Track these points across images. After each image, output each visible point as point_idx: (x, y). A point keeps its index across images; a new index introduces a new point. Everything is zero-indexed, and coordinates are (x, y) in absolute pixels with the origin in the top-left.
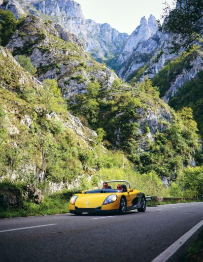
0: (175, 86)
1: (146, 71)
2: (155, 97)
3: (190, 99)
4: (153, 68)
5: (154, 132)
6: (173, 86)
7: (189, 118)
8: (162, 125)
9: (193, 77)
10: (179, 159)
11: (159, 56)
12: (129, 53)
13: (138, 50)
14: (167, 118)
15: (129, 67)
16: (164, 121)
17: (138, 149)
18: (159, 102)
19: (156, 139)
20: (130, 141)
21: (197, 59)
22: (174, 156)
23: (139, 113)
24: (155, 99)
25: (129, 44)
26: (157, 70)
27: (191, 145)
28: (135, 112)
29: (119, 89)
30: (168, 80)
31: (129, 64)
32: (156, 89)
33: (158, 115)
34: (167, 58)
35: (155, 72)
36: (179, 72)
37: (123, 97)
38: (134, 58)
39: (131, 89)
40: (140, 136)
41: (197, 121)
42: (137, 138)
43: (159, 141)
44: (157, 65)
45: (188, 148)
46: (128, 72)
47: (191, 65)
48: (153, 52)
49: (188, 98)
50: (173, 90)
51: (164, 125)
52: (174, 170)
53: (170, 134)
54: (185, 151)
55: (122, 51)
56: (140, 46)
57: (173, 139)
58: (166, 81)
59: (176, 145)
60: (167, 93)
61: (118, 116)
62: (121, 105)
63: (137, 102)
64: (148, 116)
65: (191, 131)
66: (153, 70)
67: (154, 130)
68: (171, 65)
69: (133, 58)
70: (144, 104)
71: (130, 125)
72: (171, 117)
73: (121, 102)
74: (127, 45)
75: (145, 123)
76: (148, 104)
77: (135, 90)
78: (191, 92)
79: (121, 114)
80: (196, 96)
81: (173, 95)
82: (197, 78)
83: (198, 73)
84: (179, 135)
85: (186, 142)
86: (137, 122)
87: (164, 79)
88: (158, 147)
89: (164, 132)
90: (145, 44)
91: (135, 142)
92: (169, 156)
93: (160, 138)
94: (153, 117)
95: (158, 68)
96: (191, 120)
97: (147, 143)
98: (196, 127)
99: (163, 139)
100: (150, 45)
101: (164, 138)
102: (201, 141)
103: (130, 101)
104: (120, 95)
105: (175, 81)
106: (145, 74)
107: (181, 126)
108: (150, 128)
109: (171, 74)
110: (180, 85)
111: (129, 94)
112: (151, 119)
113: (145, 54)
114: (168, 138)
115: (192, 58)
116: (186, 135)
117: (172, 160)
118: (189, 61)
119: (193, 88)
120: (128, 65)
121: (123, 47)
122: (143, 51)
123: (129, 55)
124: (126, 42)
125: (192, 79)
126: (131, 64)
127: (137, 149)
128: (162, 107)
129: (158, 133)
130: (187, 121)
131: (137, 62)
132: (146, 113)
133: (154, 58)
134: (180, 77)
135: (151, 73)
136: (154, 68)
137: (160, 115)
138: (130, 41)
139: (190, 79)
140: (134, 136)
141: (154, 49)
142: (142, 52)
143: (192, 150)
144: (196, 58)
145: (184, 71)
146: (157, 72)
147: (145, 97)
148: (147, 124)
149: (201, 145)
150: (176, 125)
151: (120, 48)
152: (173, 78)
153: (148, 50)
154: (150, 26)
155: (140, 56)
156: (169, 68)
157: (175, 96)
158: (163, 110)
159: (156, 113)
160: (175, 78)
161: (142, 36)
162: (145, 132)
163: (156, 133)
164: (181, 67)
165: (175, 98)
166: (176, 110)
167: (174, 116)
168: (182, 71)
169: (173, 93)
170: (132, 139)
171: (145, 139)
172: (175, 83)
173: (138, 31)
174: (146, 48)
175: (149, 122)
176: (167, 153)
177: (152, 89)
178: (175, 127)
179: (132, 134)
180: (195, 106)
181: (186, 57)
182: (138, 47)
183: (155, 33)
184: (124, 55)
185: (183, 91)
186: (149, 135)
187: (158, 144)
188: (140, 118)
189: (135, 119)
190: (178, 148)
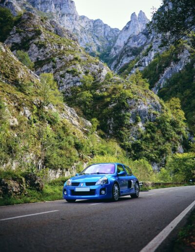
1: (137, 64)
2: (145, 88)
3: (178, 90)
4: (143, 61)
7: (177, 108)
9: (181, 69)
12: (120, 47)
13: (129, 45)
15: (121, 61)
17: (130, 138)
18: (149, 93)
19: (146, 128)
21: (185, 52)
22: (164, 144)
23: (131, 104)
24: (145, 91)
25: (120, 39)
26: (146, 63)
30: (157, 72)
31: (121, 57)
35: (145, 64)
36: (168, 65)
37: (115, 89)
38: (126, 52)
39: (123, 81)
41: (184, 111)
42: (129, 127)
44: (146, 58)
46: (119, 65)
47: (178, 58)
48: (143, 46)
49: (176, 89)
50: (162, 82)
54: (174, 139)
55: (114, 45)
56: (131, 40)
57: (163, 127)
58: (155, 73)
60: (157, 84)
61: (110, 106)
64: (139, 107)
66: (143, 63)
69: (124, 52)
70: (135, 95)
72: (160, 107)
78: (179, 83)
79: (114, 105)
81: (162, 87)
82: (185, 70)
83: (185, 66)
88: (148, 135)
90: (135, 38)
92: (159, 144)
95: (148, 61)
96: (178, 110)
98: (183, 116)
100: (140, 40)
103: (121, 93)
104: (113, 87)
105: (163, 73)
106: (136, 67)
107: (170, 116)
109: (160, 67)
110: (168, 77)
111: (120, 86)
113: (136, 48)
115: (179, 51)
119: (181, 80)
120: (120, 59)
121: (115, 41)
122: (134, 45)
123: (120, 49)
124: (118, 36)
125: (179, 71)
126: (123, 58)
128: (152, 98)
131: (128, 56)
132: (137, 104)
133: (143, 52)
134: (168, 69)
136: (144, 61)
138: (121, 36)
139: (178, 71)
140: (126, 125)
141: (144, 43)
142: (133, 46)
144: (183, 51)
145: (172, 64)
146: (147, 65)
147: (136, 88)
148: (138, 114)
150: (165, 114)
151: (112, 43)
152: (161, 71)
153: (138, 44)
155: (131, 50)
157: (164, 87)
158: (153, 100)
165: (164, 89)
167: (163, 106)
169: (162, 84)
170: (124, 128)
172: (164, 75)
174: (136, 43)
177: (142, 81)
178: (164, 116)
179: (124, 123)
180: (182, 97)
182: (128, 41)
184: (115, 49)
185: (171, 83)
187: (149, 132)
189: (127, 110)
190: (167, 136)
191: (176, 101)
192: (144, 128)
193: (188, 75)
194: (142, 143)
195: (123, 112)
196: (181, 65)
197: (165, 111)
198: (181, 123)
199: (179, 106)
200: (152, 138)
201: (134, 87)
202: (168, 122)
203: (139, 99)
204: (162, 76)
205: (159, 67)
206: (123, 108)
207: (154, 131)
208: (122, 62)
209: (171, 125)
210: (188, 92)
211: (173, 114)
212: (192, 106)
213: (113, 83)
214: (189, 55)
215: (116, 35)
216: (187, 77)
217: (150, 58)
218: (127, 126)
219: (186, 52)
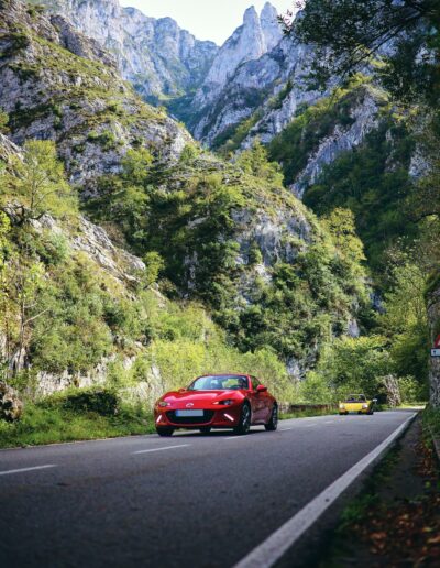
0: (318, 162)
1: (256, 128)
2: (273, 185)
3: (349, 190)
4: (269, 121)
5: (270, 262)
6: (314, 161)
7: (346, 233)
8: (289, 247)
9: (356, 143)
10: (325, 320)
11: (284, 95)
13: (237, 81)
14: (299, 230)
15: (219, 118)
16: (293, 238)
17: (236, 300)
18: (283, 196)
19: (274, 277)
20: (219, 281)
21: (366, 103)
22: (314, 315)
23: (240, 219)
24: (273, 190)
25: (218, 67)
26: (278, 125)
27: (350, 291)
28: (231, 217)
29: (194, 166)
30: (302, 148)
31: (218, 111)
32: (276, 168)
33: (281, 223)
34: (300, 101)
35: (275, 129)
36: (327, 132)
37: (203, 183)
38: (230, 97)
39: (222, 167)
40: (239, 270)
41: (363, 240)
42: (234, 273)
43: (281, 282)
44: (278, 115)
45: (344, 297)
47: (352, 116)
48: (270, 86)
50: (314, 170)
51: (293, 245)
52: (312, 345)
53: (305, 267)
55: (202, 81)
56: (243, 70)
57: (313, 276)
58: (297, 150)
59: (317, 290)
60: (301, 176)
61: (191, 224)
62: (198, 201)
63: (235, 194)
64: (259, 227)
65: (350, 261)
66: (270, 125)
67: (272, 258)
68: (309, 115)
71: (218, 245)
72: (308, 229)
73: (199, 193)
74: (213, 68)
75: (251, 242)
76: (259, 200)
77: (230, 168)
78: (351, 175)
79: (199, 221)
80: (363, 183)
81: (312, 181)
82: (365, 146)
83: (367, 135)
84: (324, 268)
85: (339, 283)
86: (234, 239)
87: (295, 146)
88: (279, 294)
89: (294, 261)
90: (253, 67)
91: (229, 282)
92: (304, 314)
93: (284, 276)
94: (270, 229)
95: (282, 122)
96: (350, 236)
97: (256, 285)
98: (360, 252)
99: (290, 276)
100: (264, 71)
101: (293, 275)
102: (371, 282)
103: (218, 193)
104: (197, 180)
105: (317, 150)
106: (254, 134)
107: (330, 249)
108: (263, 252)
109: (309, 135)
110: (328, 160)
111: (216, 176)
112: (265, 232)
113: (253, 89)
114: (300, 274)
115: (354, 101)
116: (339, 269)
117: (310, 322)
118: (347, 107)
119: (356, 167)
121: (205, 72)
122: (250, 82)
123: (218, 91)
124: (212, 61)
125: (353, 147)
126: (223, 111)
127: (233, 298)
128: (289, 207)
129: (279, 264)
130: (342, 239)
131: (236, 107)
132: (254, 220)
133: (272, 99)
134: (327, 142)
135: (266, 131)
136: (272, 121)
137: (285, 226)
139: (349, 147)
140: (227, 269)
142: (247, 85)
143: (352, 300)
144: (362, 101)
145: (337, 130)
146: (279, 131)
147: (252, 184)
148: (255, 244)
149: (370, 289)
150: (319, 246)
151: (199, 75)
152: (312, 144)
153: (260, 81)
154: (264, 28)
155: (243, 93)
156: (305, 122)
157: (317, 183)
158: (291, 213)
159: (275, 219)
160: (318, 144)
161: (248, 51)
162: (251, 260)
163: (277, 264)
164: (330, 120)
165: (318, 188)
166: (319, 213)
167: (313, 227)
168: (333, 128)
169: (313, 176)
170: (223, 277)
171: (252, 277)
172: (317, 155)
173: (239, 38)
174: (255, 77)
175: (260, 239)
176: (299, 307)
177: (266, 167)
179: (222, 264)
181: (342, 100)
182: (237, 72)
183: (275, 44)
184: (206, 89)
186: (261, 268)
187: (280, 287)
188: (241, 231)
189: (231, 233)
190: (323, 297)
191: (344, 216)
192: (268, 278)
193: (372, 158)
194: (264, 312)
195: (221, 237)
196: (358, 132)
197: (319, 239)
198: (356, 266)
199: (351, 228)
200: (289, 302)
201: (249, 180)
202: (325, 264)
203: (259, 210)
204: (313, 157)
205: (307, 136)
206: (221, 229)
207: (291, 286)
208: (221, 122)
209: (333, 271)
210: (371, 196)
211: (337, 245)
212: (380, 228)
213: (200, 169)
214: (376, 109)
215: (209, 58)
216: (370, 163)
217: (286, 113)
218: (229, 272)
219: (368, 102)
